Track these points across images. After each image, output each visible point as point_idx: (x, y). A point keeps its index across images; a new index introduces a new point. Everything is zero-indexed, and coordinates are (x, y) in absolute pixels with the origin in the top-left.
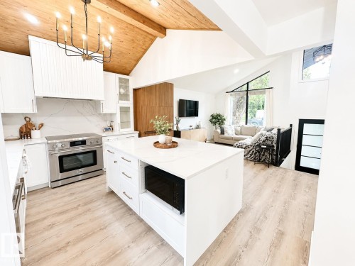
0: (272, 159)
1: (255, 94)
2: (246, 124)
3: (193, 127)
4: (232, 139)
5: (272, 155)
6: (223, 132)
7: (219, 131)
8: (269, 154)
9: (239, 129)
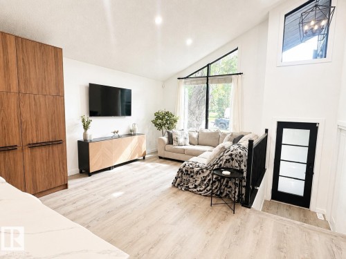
0: (240, 194)
1: (219, 82)
2: (207, 127)
3: (120, 133)
4: (183, 152)
5: (240, 186)
6: (171, 141)
7: (165, 139)
8: (235, 184)
9: (195, 135)
